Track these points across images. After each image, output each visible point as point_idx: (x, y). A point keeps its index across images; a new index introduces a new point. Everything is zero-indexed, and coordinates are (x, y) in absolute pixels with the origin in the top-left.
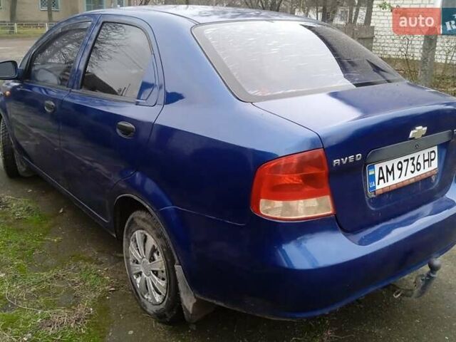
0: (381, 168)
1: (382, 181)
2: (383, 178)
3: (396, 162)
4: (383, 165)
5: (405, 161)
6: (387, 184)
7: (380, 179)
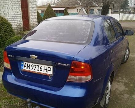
0: (25, 64)
1: (25, 67)
2: (26, 67)
3: (31, 64)
4: (27, 63)
5: (35, 65)
6: (27, 69)
7: (25, 66)
